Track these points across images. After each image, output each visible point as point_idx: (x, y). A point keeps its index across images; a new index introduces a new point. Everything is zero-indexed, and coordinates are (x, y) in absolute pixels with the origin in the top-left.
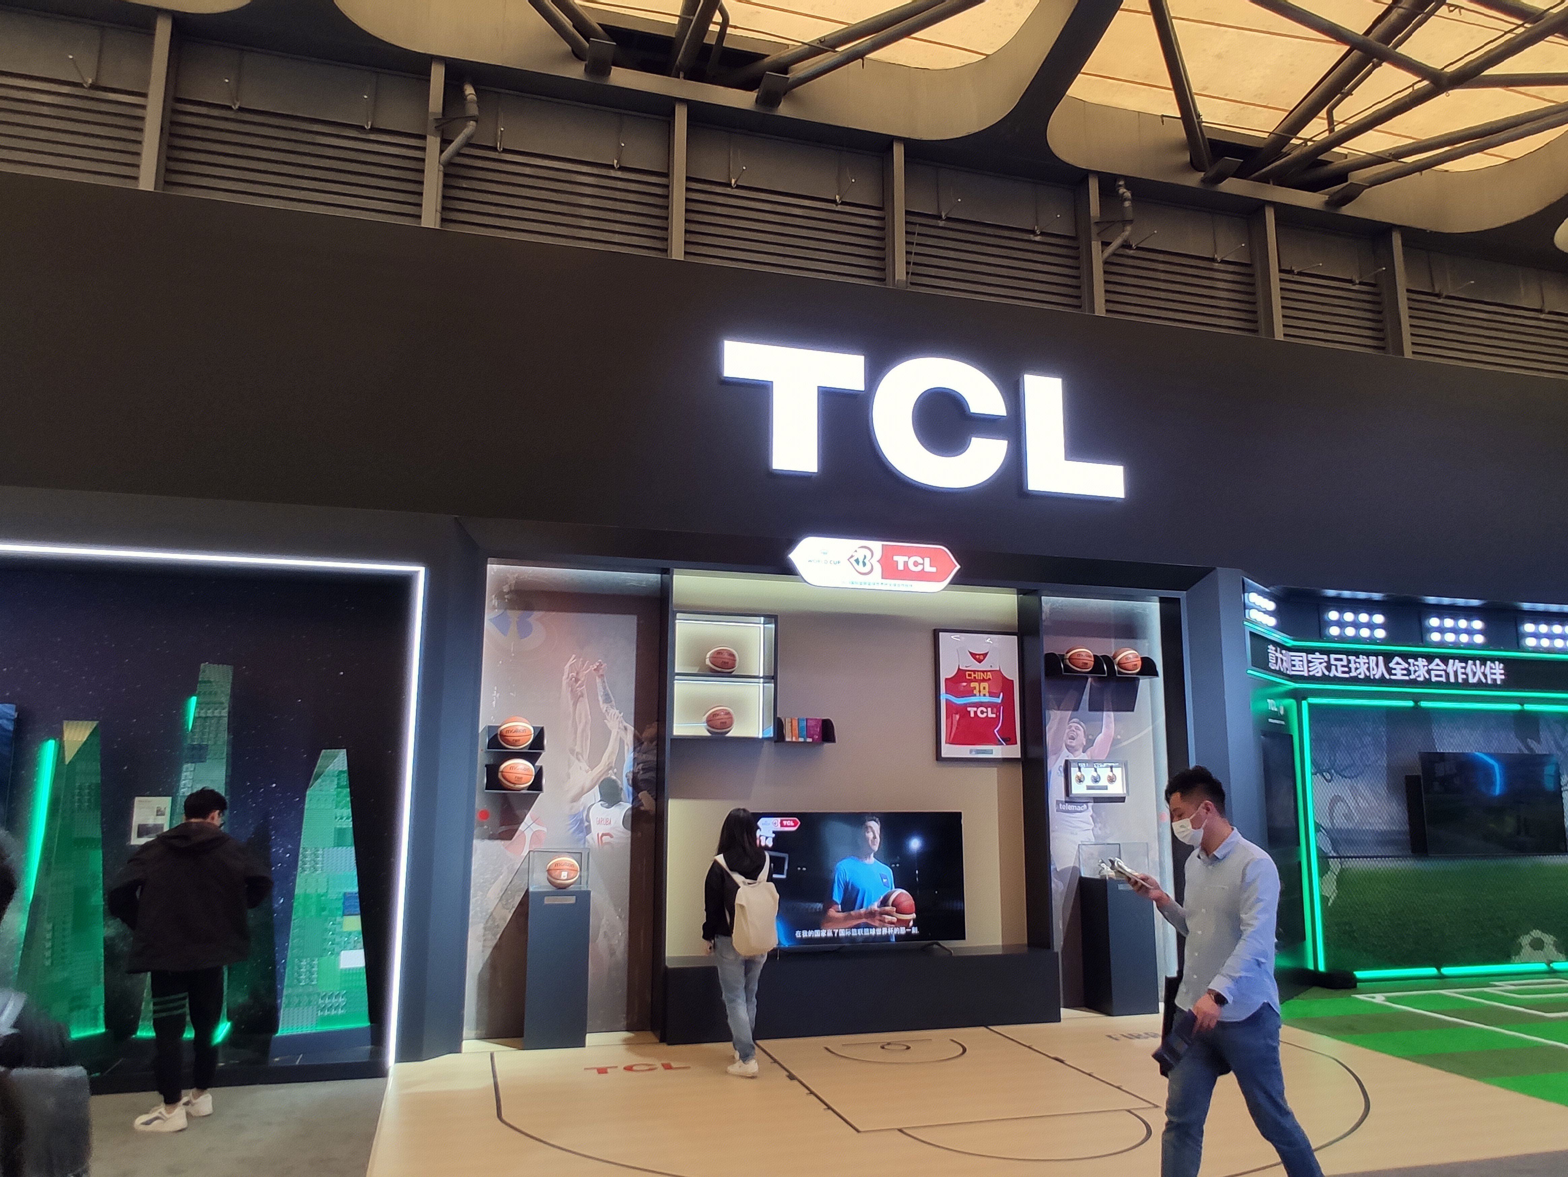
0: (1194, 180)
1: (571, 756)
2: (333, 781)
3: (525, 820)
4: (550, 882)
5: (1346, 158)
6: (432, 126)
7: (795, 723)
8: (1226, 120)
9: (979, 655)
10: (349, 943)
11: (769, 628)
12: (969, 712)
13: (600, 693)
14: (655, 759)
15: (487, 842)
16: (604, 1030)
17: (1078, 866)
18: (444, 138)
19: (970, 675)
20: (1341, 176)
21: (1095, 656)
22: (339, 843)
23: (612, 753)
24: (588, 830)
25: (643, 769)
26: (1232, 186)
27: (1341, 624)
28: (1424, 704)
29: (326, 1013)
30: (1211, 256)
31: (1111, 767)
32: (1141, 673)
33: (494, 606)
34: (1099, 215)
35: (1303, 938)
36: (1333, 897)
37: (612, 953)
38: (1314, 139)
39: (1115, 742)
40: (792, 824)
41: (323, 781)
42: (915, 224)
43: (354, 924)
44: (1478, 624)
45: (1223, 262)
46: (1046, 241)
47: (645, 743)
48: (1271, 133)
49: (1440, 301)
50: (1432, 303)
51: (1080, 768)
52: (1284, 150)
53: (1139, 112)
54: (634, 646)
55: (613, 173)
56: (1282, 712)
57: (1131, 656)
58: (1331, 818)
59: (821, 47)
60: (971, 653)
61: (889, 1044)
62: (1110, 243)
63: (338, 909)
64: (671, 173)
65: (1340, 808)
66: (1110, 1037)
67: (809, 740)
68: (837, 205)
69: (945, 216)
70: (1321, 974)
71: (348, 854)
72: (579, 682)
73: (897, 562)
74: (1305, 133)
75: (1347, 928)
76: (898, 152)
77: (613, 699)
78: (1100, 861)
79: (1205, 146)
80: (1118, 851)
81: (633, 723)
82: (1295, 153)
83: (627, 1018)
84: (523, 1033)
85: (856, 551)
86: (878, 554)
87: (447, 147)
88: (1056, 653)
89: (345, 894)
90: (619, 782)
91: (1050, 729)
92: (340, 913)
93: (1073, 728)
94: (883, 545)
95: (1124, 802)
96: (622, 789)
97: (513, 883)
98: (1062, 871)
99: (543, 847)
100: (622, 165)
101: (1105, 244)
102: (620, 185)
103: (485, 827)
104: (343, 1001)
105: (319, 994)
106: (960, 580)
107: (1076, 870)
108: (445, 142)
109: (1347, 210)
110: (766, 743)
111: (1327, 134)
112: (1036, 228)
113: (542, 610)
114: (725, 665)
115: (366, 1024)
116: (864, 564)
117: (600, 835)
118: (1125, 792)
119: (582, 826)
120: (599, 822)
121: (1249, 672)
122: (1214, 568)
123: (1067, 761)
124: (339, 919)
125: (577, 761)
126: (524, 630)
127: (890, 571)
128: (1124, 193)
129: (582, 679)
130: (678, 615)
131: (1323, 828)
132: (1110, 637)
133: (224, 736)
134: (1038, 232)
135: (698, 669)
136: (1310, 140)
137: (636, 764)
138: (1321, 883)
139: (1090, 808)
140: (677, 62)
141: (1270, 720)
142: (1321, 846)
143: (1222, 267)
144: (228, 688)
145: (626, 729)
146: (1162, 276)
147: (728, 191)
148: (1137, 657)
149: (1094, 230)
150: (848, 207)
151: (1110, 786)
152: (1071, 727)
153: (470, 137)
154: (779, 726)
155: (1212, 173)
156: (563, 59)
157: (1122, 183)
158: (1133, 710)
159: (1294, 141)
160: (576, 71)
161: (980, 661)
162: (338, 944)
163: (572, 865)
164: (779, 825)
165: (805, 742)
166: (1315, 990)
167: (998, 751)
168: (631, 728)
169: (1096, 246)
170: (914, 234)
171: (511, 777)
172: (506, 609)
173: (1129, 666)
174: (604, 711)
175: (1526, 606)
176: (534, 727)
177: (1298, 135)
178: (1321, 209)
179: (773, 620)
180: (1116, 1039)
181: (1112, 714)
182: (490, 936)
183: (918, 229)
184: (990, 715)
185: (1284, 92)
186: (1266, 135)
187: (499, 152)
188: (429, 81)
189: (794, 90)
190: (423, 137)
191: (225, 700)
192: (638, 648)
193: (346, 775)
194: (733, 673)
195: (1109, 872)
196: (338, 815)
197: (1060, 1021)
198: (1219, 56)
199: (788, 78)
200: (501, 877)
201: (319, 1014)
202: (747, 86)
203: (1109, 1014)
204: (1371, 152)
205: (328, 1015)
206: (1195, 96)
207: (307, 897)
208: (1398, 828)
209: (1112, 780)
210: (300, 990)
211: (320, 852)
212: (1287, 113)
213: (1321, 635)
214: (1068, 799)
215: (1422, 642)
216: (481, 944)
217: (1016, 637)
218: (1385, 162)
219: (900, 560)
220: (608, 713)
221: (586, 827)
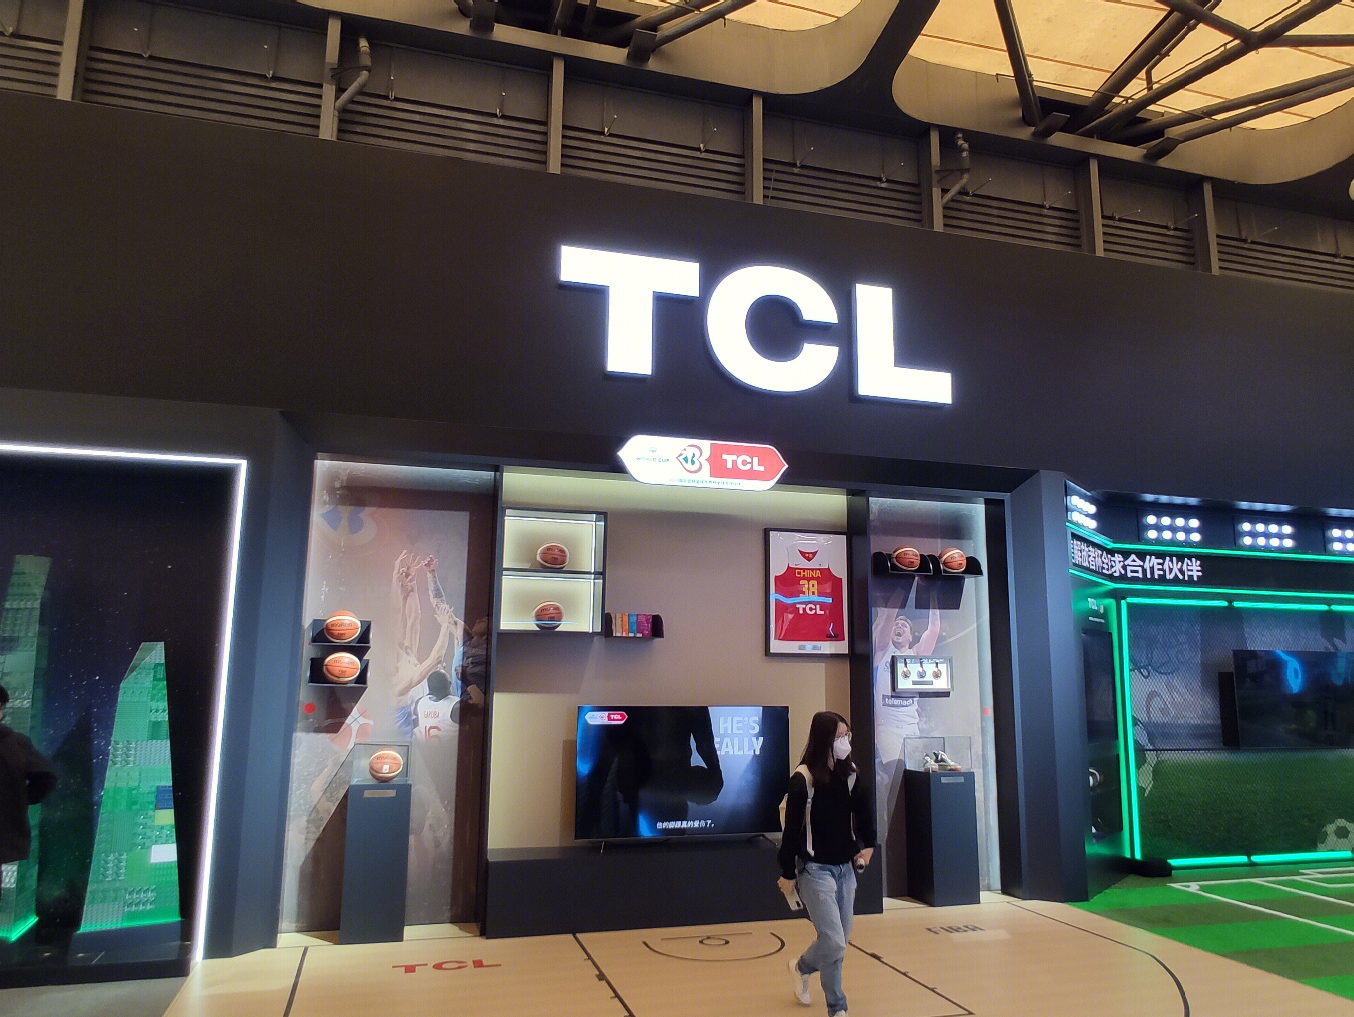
0: (1025, 133)
1: (400, 650)
2: (148, 674)
3: (352, 714)
4: (372, 775)
5: (1163, 116)
6: (328, 74)
7: (626, 619)
8: (1055, 80)
9: (808, 553)
10: (161, 837)
11: (599, 525)
12: (799, 608)
13: (431, 587)
14: (485, 653)
15: (313, 735)
16: (427, 922)
17: (903, 758)
18: (341, 86)
19: (799, 573)
20: (1158, 132)
21: (921, 555)
22: (154, 735)
23: (442, 647)
24: (416, 723)
25: (472, 663)
26: (1059, 139)
27: (1159, 528)
28: (1237, 604)
29: (134, 908)
30: (1040, 203)
31: (937, 664)
32: (967, 571)
33: (325, 501)
34: (939, 164)
35: (1121, 828)
36: (1149, 788)
37: (437, 845)
38: (1133, 97)
39: (941, 639)
40: (620, 718)
41: (138, 674)
42: (772, 171)
43: (167, 817)
44: (1287, 529)
45: (1051, 208)
46: (891, 188)
47: (475, 637)
48: (1096, 92)
49: (1246, 246)
50: (1238, 247)
51: (906, 664)
52: (1106, 108)
53: (976, 72)
54: (466, 542)
55: (495, 121)
56: (1102, 611)
57: (956, 555)
58: (1148, 712)
59: (687, 7)
60: (800, 551)
61: (709, 938)
62: (949, 190)
63: (150, 803)
64: (549, 122)
65: (1156, 703)
66: (929, 930)
67: (639, 635)
68: (701, 153)
69: (800, 163)
70: (1137, 861)
71: (164, 748)
72: (410, 577)
73: (726, 460)
74: (1127, 92)
75: (1162, 817)
76: (757, 105)
77: (443, 594)
78: (925, 754)
79: (1036, 103)
80: (942, 744)
81: (463, 619)
82: (1116, 111)
83: (451, 910)
84: (339, 927)
85: (685, 449)
86: (707, 452)
87: (341, 95)
88: (884, 552)
89: (158, 787)
90: (448, 676)
91: (878, 625)
92: (152, 806)
93: (900, 625)
94: (711, 444)
95: (949, 697)
96: (450, 683)
97: (338, 776)
98: (887, 763)
99: (369, 741)
100: (504, 114)
101: (945, 191)
102: (502, 132)
103: (311, 720)
104: (152, 897)
105: (126, 890)
106: (788, 480)
107: (901, 762)
108: (340, 90)
109: (1164, 163)
110: (596, 638)
111: (1145, 92)
112: (882, 175)
113: (373, 506)
114: (555, 561)
115: (178, 919)
116: (693, 463)
117: (427, 729)
118: (950, 687)
119: (411, 720)
120: (427, 716)
121: (1071, 571)
122: (1038, 471)
123: (893, 657)
124: (151, 813)
125: (406, 655)
126: (355, 526)
127: (718, 469)
128: (962, 144)
129: (413, 574)
130: (508, 512)
131: (1140, 722)
132: (936, 537)
133: (35, 628)
134: (884, 179)
135: (530, 565)
136: (1130, 98)
137: (465, 658)
138: (1138, 774)
139: (916, 703)
140: (556, 20)
141: (1091, 618)
142: (1138, 739)
143: (1050, 213)
144: (43, 580)
145: (456, 623)
146: (996, 220)
147: (602, 138)
148: (962, 556)
149: (935, 177)
150: (711, 155)
151: (935, 681)
152: (898, 623)
153: (364, 85)
154: (607, 621)
155: (1042, 127)
156: (450, 16)
157: (960, 135)
158: (958, 608)
159: (1116, 100)
160: (462, 27)
161: (809, 559)
162: (149, 837)
163: (395, 758)
164: (607, 719)
165: (635, 637)
166: (1132, 879)
167: (827, 647)
168: (461, 623)
169: (936, 192)
170: (771, 179)
171: (335, 670)
172: (337, 505)
173: (955, 565)
174: (434, 606)
175: (1333, 512)
176: (361, 622)
177: (1120, 94)
178: (1140, 161)
179: (603, 516)
180: (936, 933)
181: (938, 611)
182: (313, 829)
183: (774, 175)
184: (819, 612)
185: (1107, 54)
186: (1090, 94)
187: (391, 101)
188: (326, 34)
189: (662, 47)
190: (320, 86)
191: (39, 591)
192: (470, 544)
193: (163, 668)
194: (564, 569)
195: (933, 765)
196: (153, 708)
197: (881, 912)
198: (1049, 20)
199: (656, 35)
200: (326, 770)
201: (126, 910)
202: (619, 43)
203: (932, 905)
204: (1185, 110)
205: (135, 911)
206: (1028, 58)
207: (117, 790)
208: (1212, 722)
209: (937, 675)
210: (107, 886)
211: (133, 745)
212: (1110, 74)
213: (1139, 536)
214: (894, 694)
215: (1235, 545)
216: (303, 837)
217: (845, 537)
218: (1198, 120)
219: (729, 459)
220: (439, 608)
221: (414, 720)
